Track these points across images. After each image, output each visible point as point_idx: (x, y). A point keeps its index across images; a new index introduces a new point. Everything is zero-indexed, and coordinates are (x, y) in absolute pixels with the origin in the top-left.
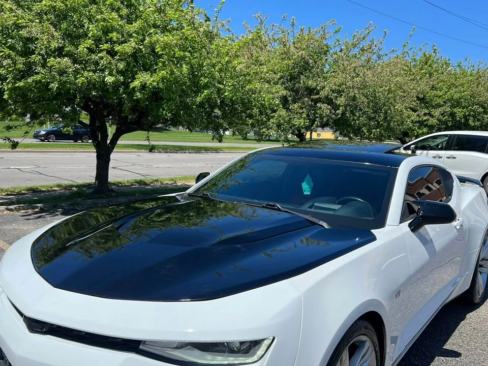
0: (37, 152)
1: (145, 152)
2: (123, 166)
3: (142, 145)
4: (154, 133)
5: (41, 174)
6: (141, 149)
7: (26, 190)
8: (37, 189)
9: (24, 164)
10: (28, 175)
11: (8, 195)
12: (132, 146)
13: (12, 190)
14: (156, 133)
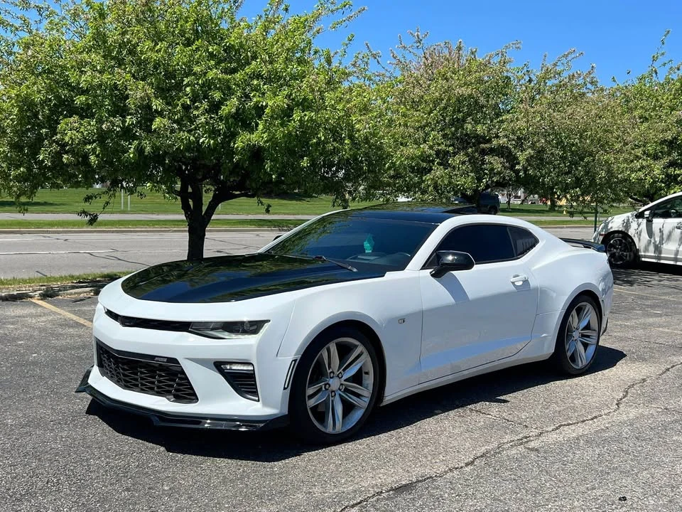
0: (113, 232)
1: (268, 231)
2: (231, 249)
3: (264, 220)
4: (290, 202)
5: (119, 259)
6: (262, 226)
7: (102, 277)
8: (116, 275)
9: (96, 247)
10: (102, 262)
11: (80, 282)
12: (251, 222)
13: (85, 276)
14: (294, 202)
